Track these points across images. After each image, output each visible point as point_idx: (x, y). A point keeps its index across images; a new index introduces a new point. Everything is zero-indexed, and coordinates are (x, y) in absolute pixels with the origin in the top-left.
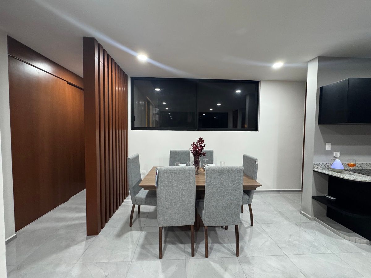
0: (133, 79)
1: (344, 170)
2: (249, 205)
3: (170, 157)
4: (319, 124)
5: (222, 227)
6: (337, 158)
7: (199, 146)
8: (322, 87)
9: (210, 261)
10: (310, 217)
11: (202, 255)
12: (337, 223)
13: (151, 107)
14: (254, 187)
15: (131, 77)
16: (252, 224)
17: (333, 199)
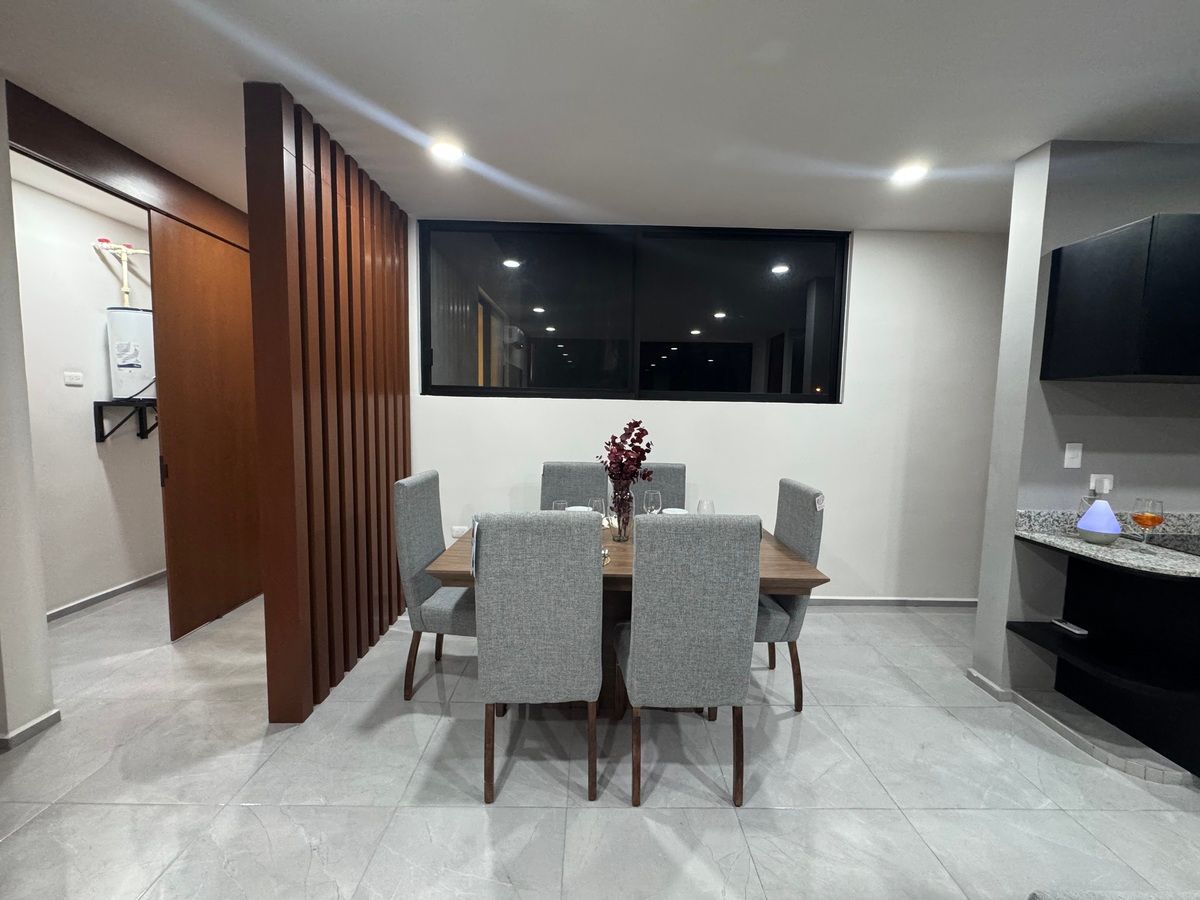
0: (428, 228)
1: (1122, 536)
2: (789, 643)
3: (544, 484)
4: (1043, 377)
5: (699, 711)
6: (1101, 494)
7: (630, 448)
8: (1060, 249)
9: (645, 818)
10: (997, 688)
11: (622, 797)
12: (1086, 711)
13: (495, 323)
14: (807, 586)
15: (419, 221)
16: (798, 707)
17: (1077, 632)
